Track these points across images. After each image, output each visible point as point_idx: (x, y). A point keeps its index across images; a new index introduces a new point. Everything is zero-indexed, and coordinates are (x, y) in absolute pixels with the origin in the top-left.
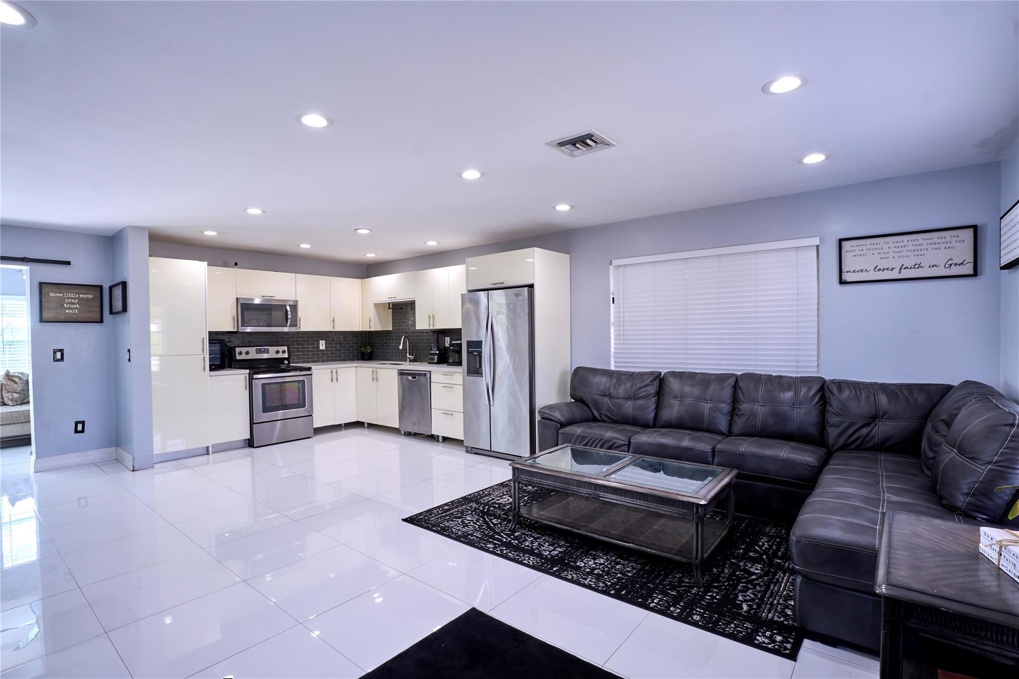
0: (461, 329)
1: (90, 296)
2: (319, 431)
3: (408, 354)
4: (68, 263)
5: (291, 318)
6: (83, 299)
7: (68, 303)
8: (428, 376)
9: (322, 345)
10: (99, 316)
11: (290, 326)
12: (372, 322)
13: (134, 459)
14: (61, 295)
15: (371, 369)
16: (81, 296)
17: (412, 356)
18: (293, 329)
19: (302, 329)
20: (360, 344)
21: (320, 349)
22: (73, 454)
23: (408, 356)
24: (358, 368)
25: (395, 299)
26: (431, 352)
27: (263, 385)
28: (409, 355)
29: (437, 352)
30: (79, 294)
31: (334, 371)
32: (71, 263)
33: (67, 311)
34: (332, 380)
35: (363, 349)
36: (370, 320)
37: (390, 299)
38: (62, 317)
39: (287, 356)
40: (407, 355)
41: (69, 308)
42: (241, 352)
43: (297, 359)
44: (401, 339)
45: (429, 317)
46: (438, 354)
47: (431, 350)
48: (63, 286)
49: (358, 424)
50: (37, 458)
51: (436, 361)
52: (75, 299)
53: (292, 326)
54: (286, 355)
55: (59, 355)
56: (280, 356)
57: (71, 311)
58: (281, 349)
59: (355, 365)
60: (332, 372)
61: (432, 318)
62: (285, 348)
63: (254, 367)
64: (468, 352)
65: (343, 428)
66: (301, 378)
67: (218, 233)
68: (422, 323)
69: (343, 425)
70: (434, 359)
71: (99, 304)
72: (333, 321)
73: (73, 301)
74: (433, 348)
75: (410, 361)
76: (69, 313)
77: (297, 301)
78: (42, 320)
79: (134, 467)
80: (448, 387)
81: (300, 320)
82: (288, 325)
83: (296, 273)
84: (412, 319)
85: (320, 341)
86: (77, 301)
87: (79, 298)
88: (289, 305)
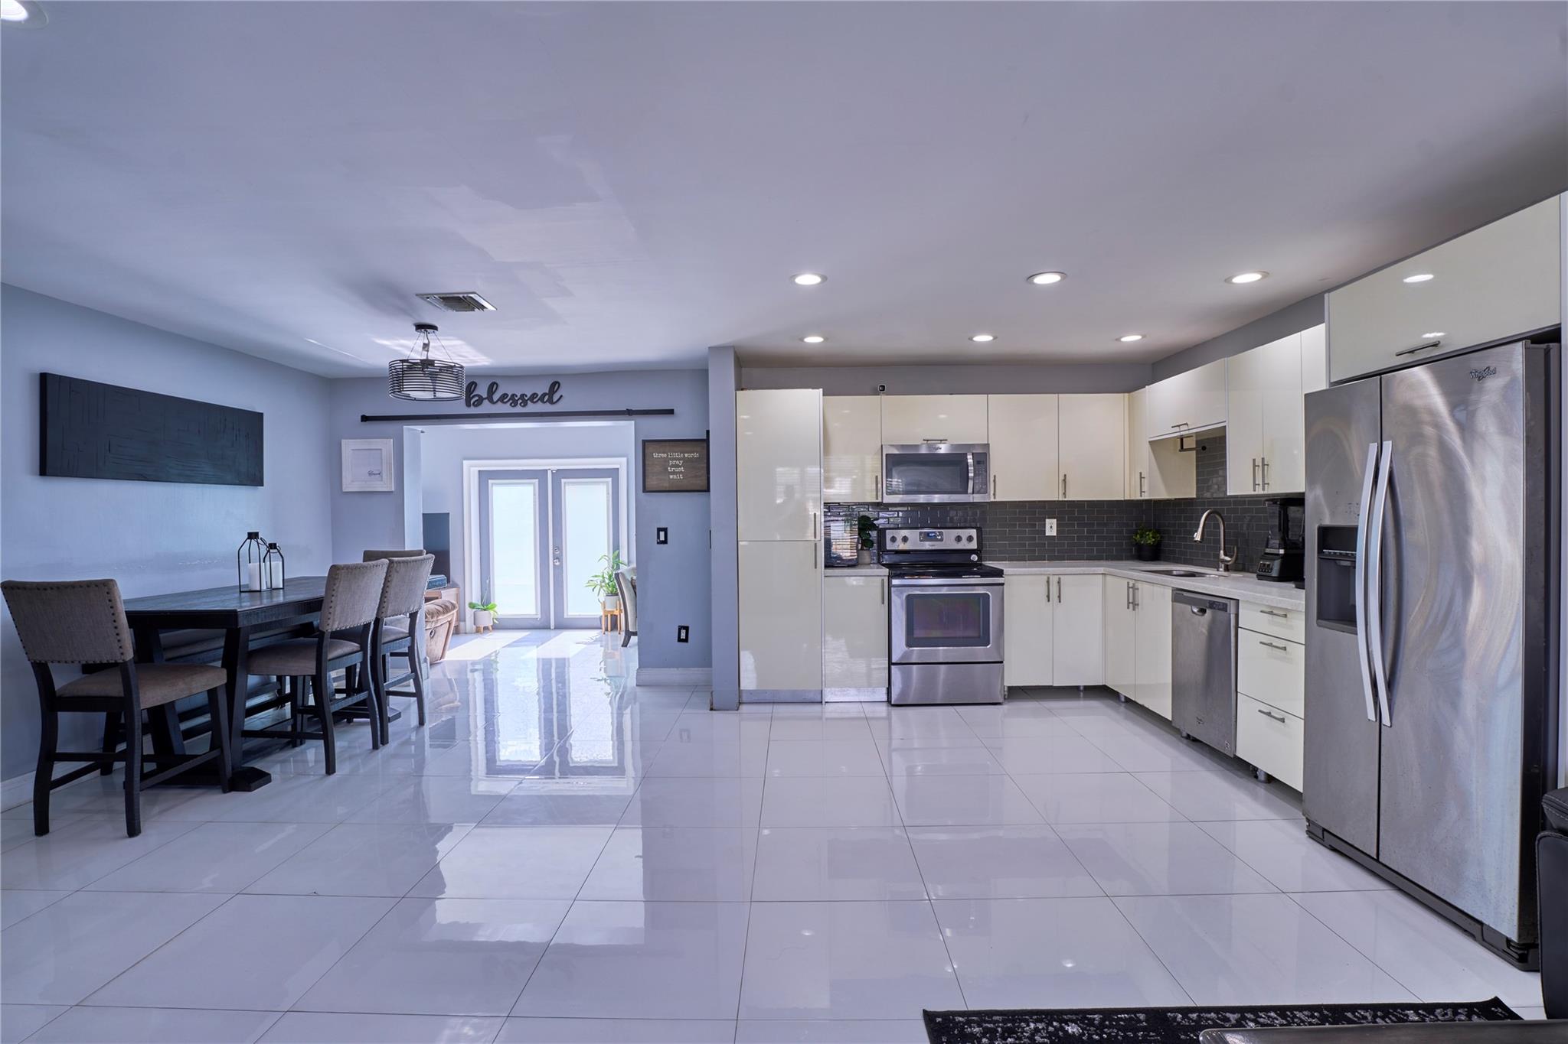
0: (1303, 494)
1: (696, 455)
2: (1017, 693)
3: (1222, 552)
4: (671, 412)
5: (974, 478)
6: (691, 460)
7: (672, 466)
8: (1232, 610)
9: (1051, 528)
10: (706, 482)
11: (973, 493)
12: (1145, 482)
13: (712, 693)
14: (665, 455)
15: (1125, 582)
16: (686, 455)
17: (1231, 557)
18: (977, 498)
19: (1000, 498)
20: (1134, 527)
21: (1047, 534)
22: (675, 669)
23: (1222, 556)
24: (1108, 578)
25: (1185, 427)
26: (1268, 551)
27: (909, 598)
28: (1225, 555)
29: (1282, 551)
30: (684, 453)
31: (1054, 580)
32: (675, 411)
33: (671, 477)
34: (1048, 597)
35: (1138, 536)
36: (1141, 478)
37: (1177, 429)
38: (666, 485)
39: (976, 547)
40: (1219, 555)
41: (674, 473)
42: (893, 537)
43: (1000, 552)
44: (1202, 516)
45: (1255, 466)
46: (1283, 557)
47: (1267, 547)
48: (667, 444)
49: (1102, 692)
50: (640, 667)
51: (1275, 574)
52: (679, 459)
53: (978, 493)
54: (974, 545)
55: (663, 535)
56: (964, 545)
57: (675, 476)
58: (964, 533)
59: (1101, 570)
60: (1048, 582)
61: (1261, 466)
62: (973, 532)
63: (905, 565)
64: (1322, 558)
65: (1082, 694)
66: (980, 590)
67: (826, 339)
68: (1239, 483)
69: (1082, 688)
70: (1269, 568)
71: (705, 465)
72: (1065, 480)
73: (677, 462)
74: (1272, 542)
75: (1227, 569)
76: (673, 479)
77: (987, 445)
78: (645, 490)
79: (712, 704)
80: (1276, 646)
81: (994, 481)
82: (970, 490)
83: (988, 394)
84: (1221, 472)
85: (1047, 520)
86: (681, 462)
87: (684, 459)
88: (973, 454)
